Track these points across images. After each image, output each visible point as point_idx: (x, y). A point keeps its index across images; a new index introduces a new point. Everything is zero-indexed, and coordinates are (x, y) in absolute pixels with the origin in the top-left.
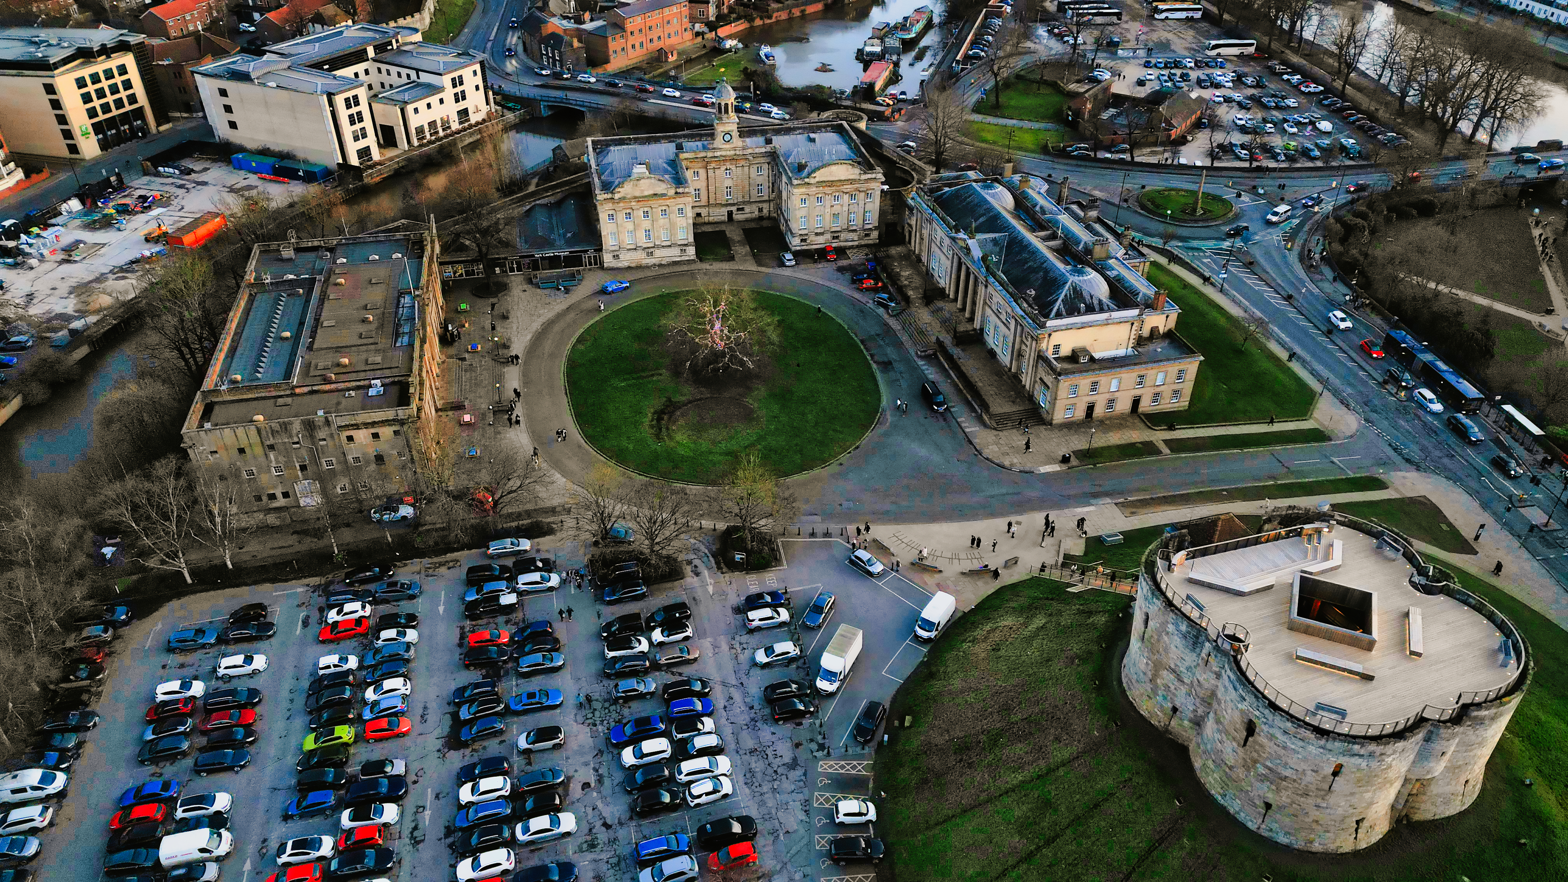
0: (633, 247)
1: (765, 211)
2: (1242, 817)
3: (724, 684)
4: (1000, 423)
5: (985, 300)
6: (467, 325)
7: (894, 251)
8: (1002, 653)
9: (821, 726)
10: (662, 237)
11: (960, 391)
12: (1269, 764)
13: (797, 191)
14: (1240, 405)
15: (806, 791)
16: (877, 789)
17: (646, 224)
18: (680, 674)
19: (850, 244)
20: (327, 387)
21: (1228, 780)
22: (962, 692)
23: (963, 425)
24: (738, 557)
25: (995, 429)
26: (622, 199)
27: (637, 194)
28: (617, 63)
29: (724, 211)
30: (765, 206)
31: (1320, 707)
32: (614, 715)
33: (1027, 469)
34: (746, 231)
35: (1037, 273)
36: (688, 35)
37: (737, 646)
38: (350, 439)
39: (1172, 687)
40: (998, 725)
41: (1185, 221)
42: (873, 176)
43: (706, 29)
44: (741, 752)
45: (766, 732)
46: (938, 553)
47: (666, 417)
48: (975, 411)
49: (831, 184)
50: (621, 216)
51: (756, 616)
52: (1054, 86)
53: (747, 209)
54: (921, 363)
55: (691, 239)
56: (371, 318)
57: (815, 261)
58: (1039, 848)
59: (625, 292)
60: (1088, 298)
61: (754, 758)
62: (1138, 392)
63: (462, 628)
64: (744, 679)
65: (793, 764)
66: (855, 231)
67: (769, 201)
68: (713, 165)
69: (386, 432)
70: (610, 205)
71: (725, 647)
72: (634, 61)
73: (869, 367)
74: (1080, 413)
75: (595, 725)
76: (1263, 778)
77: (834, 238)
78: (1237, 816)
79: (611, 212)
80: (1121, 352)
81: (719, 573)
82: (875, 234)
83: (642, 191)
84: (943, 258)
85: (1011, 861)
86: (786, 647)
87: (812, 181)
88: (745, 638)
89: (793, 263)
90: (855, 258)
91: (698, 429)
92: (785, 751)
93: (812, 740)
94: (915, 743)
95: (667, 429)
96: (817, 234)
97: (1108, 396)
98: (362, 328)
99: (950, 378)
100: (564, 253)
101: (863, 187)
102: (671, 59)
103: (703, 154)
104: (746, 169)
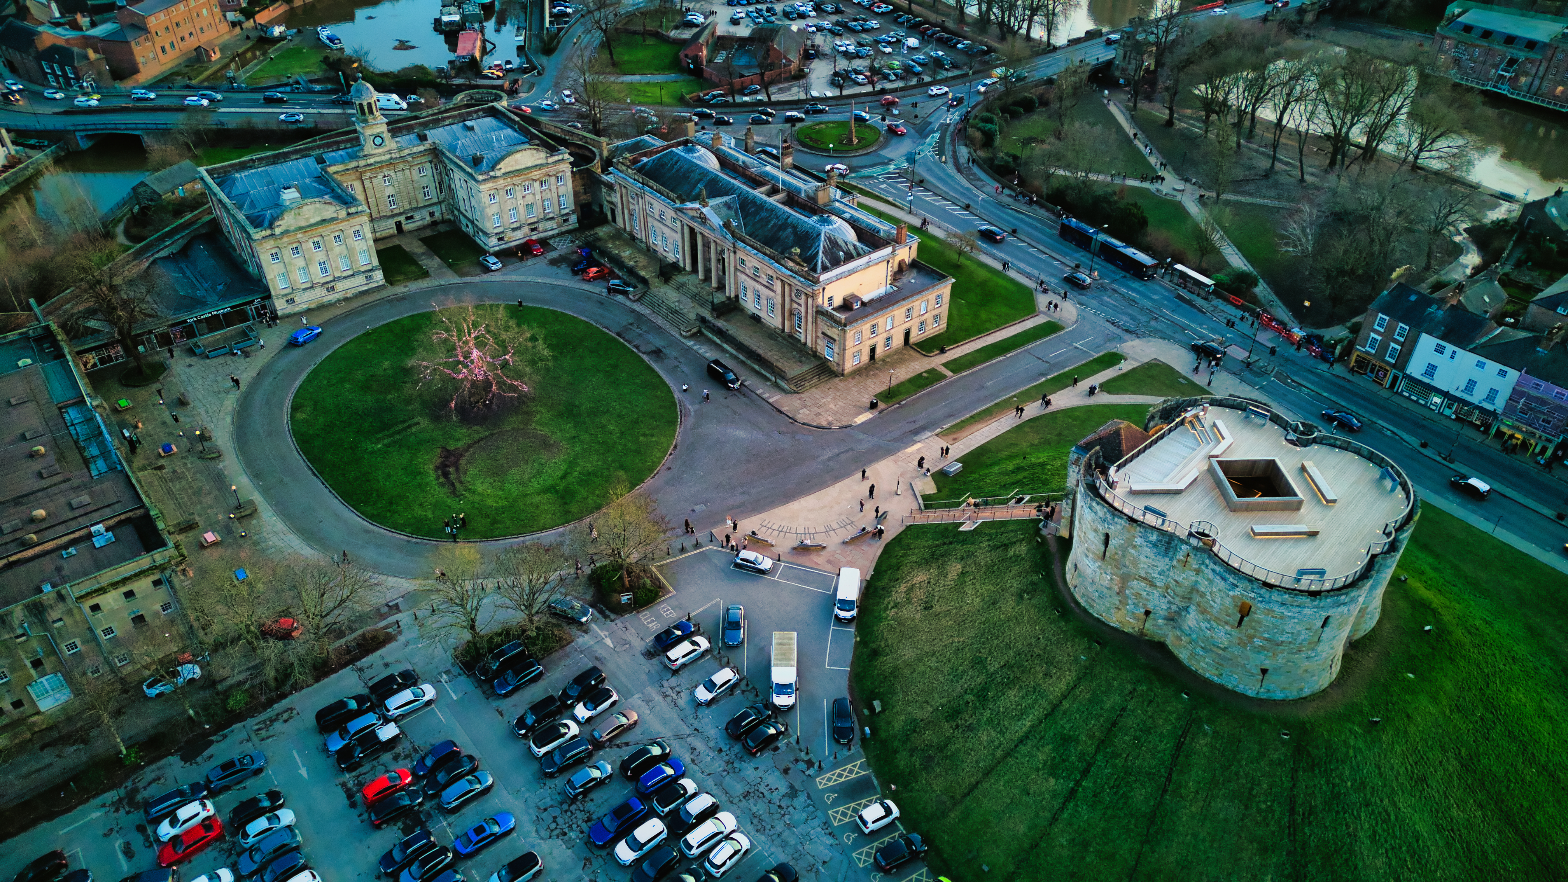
0: (309, 285)
1: (437, 215)
2: (1240, 689)
3: (678, 737)
4: (797, 386)
5: (735, 267)
6: (140, 425)
7: (602, 231)
8: (937, 608)
9: (798, 742)
10: (341, 267)
11: (743, 362)
12: (1266, 635)
13: (483, 187)
14: (983, 315)
15: (819, 813)
16: (885, 785)
17: (320, 256)
18: (627, 744)
19: (551, 233)
20: (29, 553)
21: (1223, 659)
22: (920, 660)
23: (765, 396)
24: (624, 599)
25: (796, 392)
26: (286, 232)
27: (303, 224)
28: (149, 71)
29: (391, 223)
30: (436, 209)
31: (1302, 572)
32: (580, 815)
33: (844, 424)
34: (425, 241)
35: (785, 229)
36: (224, 28)
37: (670, 692)
38: (96, 608)
39: (1144, 594)
40: (979, 680)
41: (847, 151)
42: (560, 157)
43: (242, 18)
44: (736, 800)
45: (749, 770)
46: (812, 531)
47: (451, 470)
48: (768, 379)
49: (517, 173)
50: (287, 253)
51: (678, 652)
52: (657, 35)
53: (417, 216)
54: (690, 343)
55: (376, 262)
56: (42, 449)
57: (521, 259)
58: (1078, 783)
59: (320, 339)
60: (843, 245)
61: (752, 801)
62: (907, 325)
63: (344, 785)
64: (696, 724)
65: (793, 793)
66: (552, 218)
67: (440, 203)
68: (368, 174)
69: (142, 586)
70: (271, 243)
71: (658, 698)
72: (169, 66)
73: (643, 361)
74: (865, 358)
75: (565, 834)
76: (1259, 650)
77: (533, 230)
78: (1236, 689)
79: (273, 251)
80: (881, 291)
81: (608, 622)
82: (573, 218)
83: (307, 219)
84: (667, 231)
85: (1057, 804)
86: (724, 676)
87: (498, 173)
88: (673, 681)
89: (500, 265)
90: (563, 247)
91: (497, 472)
92: (777, 782)
93: (797, 761)
94: (898, 725)
95: (461, 482)
96: (514, 230)
97: (885, 335)
98: (37, 465)
99: (727, 351)
100: (224, 309)
101: (552, 170)
102: (215, 57)
103: (353, 164)
104: (407, 172)
